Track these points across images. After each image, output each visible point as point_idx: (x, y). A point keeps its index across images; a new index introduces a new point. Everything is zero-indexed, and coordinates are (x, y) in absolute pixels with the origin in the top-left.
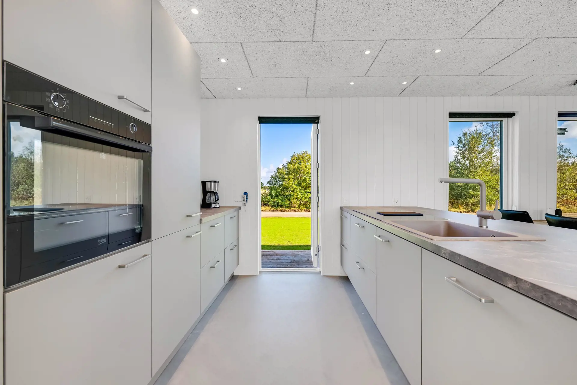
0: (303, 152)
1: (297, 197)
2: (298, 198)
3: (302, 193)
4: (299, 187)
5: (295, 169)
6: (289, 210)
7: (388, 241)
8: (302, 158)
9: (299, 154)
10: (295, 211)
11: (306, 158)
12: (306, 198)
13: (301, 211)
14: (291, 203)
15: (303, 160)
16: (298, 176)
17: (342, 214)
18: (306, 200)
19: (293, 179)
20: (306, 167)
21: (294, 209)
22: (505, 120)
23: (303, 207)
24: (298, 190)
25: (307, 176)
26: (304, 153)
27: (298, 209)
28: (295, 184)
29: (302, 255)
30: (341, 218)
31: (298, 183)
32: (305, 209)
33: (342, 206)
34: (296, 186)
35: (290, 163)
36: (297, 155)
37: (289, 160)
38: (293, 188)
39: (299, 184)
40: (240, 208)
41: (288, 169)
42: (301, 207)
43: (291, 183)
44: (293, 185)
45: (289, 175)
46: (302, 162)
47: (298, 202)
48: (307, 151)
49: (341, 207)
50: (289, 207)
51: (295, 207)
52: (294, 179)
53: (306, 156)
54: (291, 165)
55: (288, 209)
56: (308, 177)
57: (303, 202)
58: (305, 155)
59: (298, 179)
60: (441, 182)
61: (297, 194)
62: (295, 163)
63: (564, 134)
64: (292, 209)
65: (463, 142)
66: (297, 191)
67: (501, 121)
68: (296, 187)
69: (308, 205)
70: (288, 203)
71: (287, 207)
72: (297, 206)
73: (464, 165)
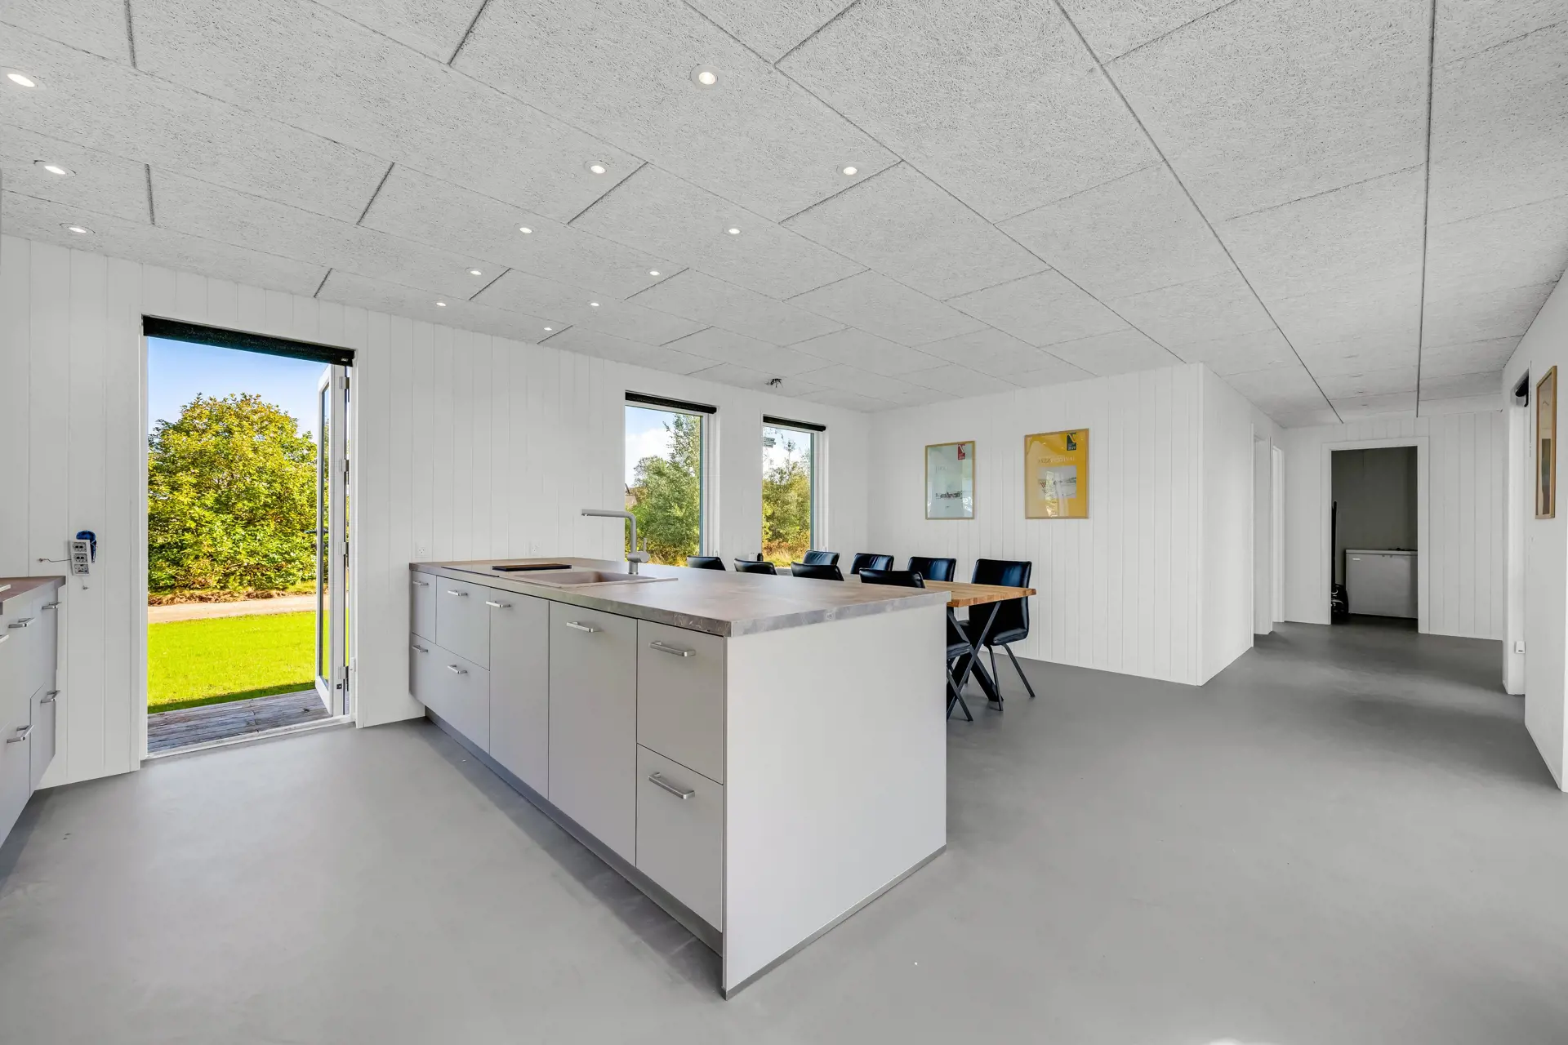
0: (239, 398)
1: (212, 550)
2: (220, 553)
3: (237, 537)
4: (224, 517)
5: (202, 453)
6: (172, 599)
7: (509, 606)
8: (238, 416)
9: (219, 400)
10: (202, 599)
11: (255, 418)
12: (252, 553)
13: (232, 596)
14: (183, 573)
15: (240, 425)
16: (220, 476)
17: (412, 578)
18: (253, 561)
19: (194, 486)
20: (255, 450)
21: (198, 593)
22: (705, 415)
23: (241, 584)
24: (219, 529)
25: (261, 480)
26: (246, 399)
27: (215, 591)
28: (204, 506)
29: (281, 704)
30: (413, 589)
31: (217, 501)
32: (250, 589)
33: (414, 561)
34: (207, 514)
35: (178, 429)
36: (211, 402)
37: (175, 418)
38: (192, 519)
39: (222, 506)
40: (63, 580)
41: (165, 448)
42: (233, 583)
43: (187, 500)
44: (196, 508)
45: (172, 473)
46: (235, 429)
47: (219, 568)
48: (258, 396)
49: (410, 565)
50: (172, 587)
51: (203, 586)
52: (200, 487)
53: (255, 412)
54: (184, 438)
55: (170, 596)
56: (265, 484)
57: (240, 566)
58: (249, 409)
59: (218, 487)
60: (583, 515)
61: (214, 539)
62: (204, 431)
63: (771, 446)
64: (187, 592)
65: (684, 426)
66: (211, 530)
67: (701, 417)
68: (209, 515)
69: (263, 575)
70: (172, 571)
71: (162, 587)
72: (213, 581)
73: (686, 475)
